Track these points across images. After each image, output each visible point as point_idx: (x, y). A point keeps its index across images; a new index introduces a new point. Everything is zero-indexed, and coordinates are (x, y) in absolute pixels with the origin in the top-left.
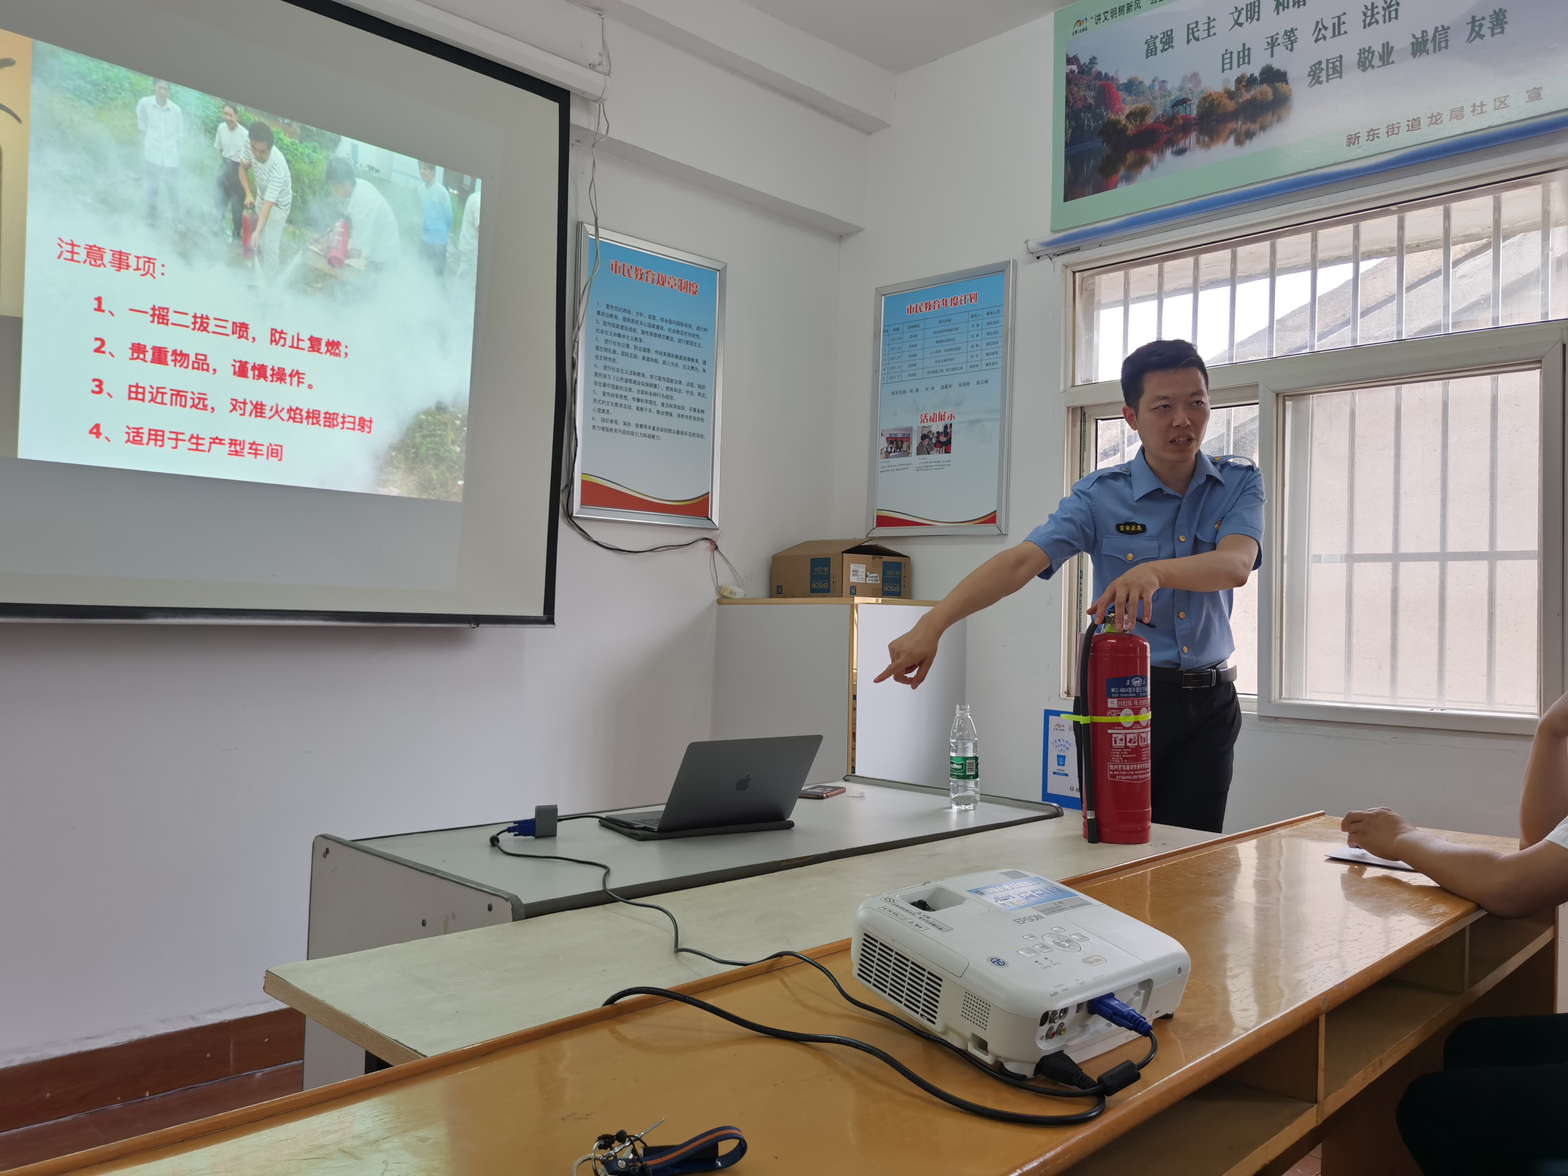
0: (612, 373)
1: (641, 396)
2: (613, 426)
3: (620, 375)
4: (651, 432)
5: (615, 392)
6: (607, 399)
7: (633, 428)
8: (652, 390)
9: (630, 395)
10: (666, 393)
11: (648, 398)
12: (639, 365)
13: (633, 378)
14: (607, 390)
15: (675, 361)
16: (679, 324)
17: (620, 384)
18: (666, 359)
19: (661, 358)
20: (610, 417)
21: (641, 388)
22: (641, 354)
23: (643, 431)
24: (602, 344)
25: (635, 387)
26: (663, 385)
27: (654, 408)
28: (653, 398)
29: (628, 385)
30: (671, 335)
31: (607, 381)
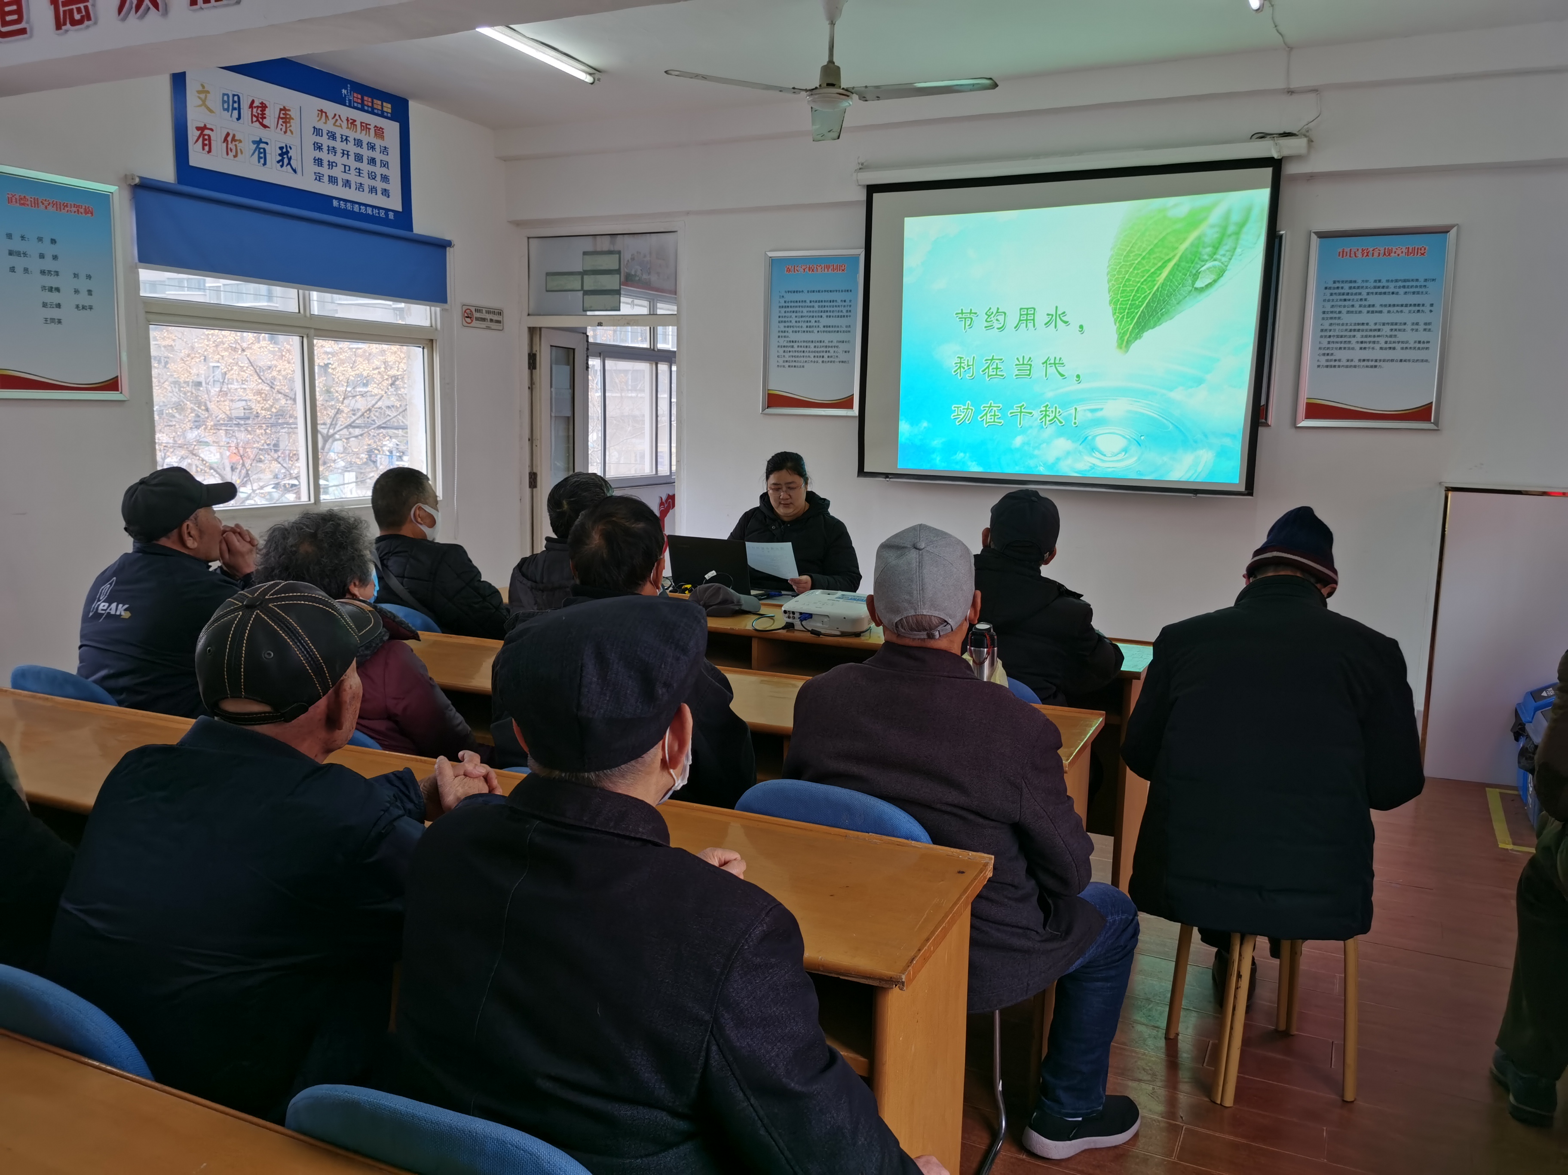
0: (1337, 327)
1: (1364, 339)
2: (1337, 363)
3: (1344, 327)
4: (1373, 363)
5: (1340, 339)
6: (1331, 346)
7: (1356, 363)
8: (1377, 333)
9: (1353, 340)
10: (1389, 333)
11: (1372, 339)
12: (1364, 318)
13: (1357, 327)
14: (1331, 339)
15: (1399, 309)
16: (1405, 281)
17: (1344, 333)
18: (1391, 309)
19: (1385, 310)
20: (1333, 358)
21: (1365, 333)
22: (1365, 310)
23: (1366, 363)
24: (1328, 309)
25: (1359, 334)
26: (1387, 328)
27: (1377, 346)
28: (1376, 339)
29: (1352, 333)
30: (1396, 290)
31: (1331, 333)
